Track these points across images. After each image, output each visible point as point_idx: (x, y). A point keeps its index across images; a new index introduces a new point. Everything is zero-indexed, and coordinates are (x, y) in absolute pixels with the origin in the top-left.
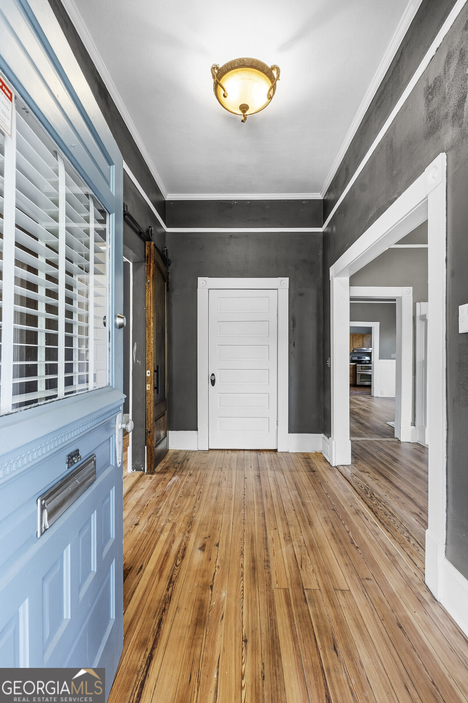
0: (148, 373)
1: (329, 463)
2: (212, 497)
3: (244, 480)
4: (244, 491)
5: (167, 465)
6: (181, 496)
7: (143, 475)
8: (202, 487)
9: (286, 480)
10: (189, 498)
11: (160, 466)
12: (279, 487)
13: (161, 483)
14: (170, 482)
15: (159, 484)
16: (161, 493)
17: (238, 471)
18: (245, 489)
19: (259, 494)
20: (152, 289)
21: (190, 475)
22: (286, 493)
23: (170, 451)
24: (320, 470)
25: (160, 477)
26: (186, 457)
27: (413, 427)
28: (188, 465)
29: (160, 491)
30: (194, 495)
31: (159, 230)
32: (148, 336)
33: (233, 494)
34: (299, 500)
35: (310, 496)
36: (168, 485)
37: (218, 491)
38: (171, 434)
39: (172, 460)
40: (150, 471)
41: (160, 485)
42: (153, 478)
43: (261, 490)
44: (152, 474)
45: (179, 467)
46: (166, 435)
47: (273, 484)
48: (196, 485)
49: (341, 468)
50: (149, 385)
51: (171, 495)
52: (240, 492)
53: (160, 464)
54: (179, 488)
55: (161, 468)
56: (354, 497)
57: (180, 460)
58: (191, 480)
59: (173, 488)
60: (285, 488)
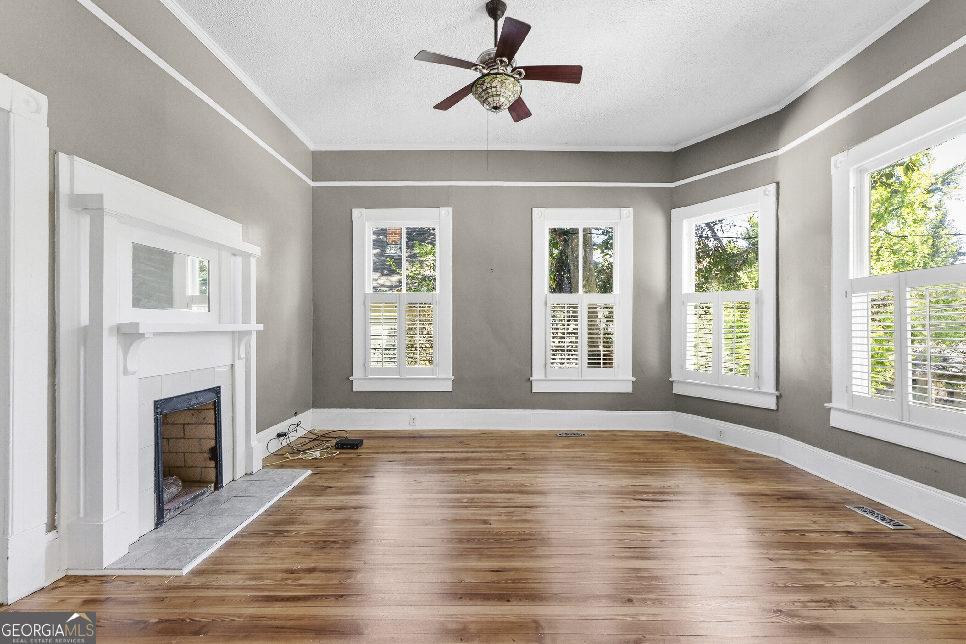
27: (50, 535)
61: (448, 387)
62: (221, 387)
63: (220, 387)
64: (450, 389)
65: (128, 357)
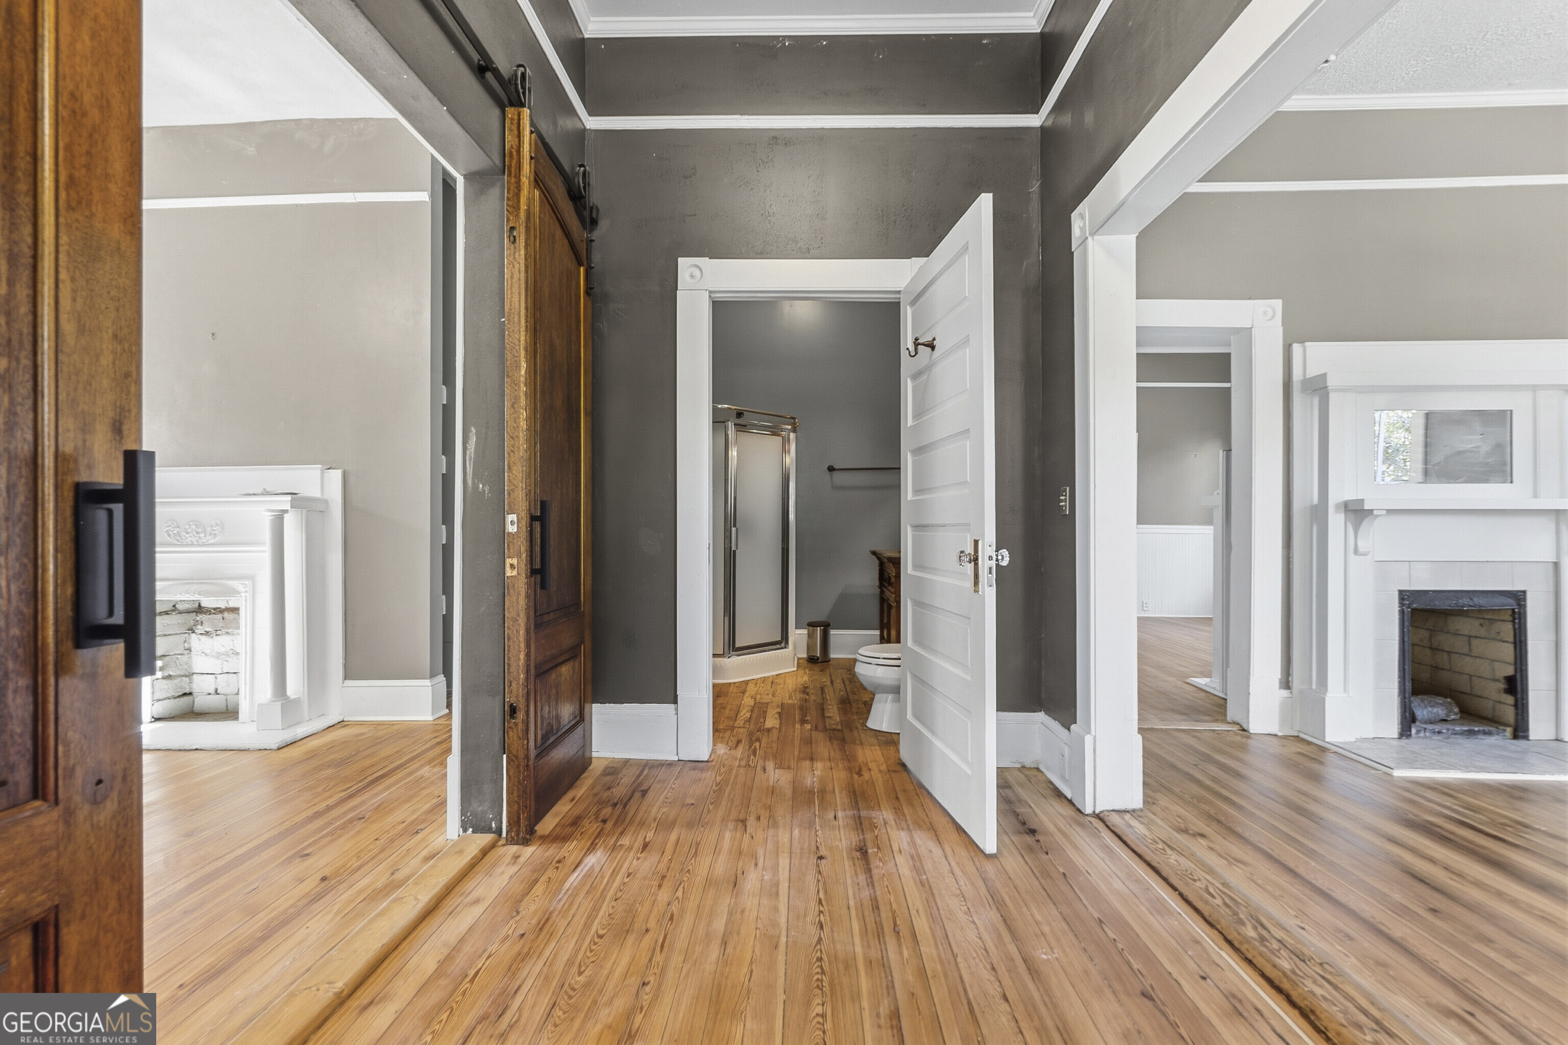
0: (513, 524)
1: (1070, 802)
2: (708, 936)
3: (818, 866)
4: (821, 912)
5: (577, 811)
6: (601, 932)
7: (493, 846)
8: (679, 893)
9: (953, 864)
10: (631, 939)
11: (556, 815)
12: (933, 894)
13: (544, 879)
14: (575, 875)
15: (536, 881)
16: (534, 922)
17: (796, 832)
18: (820, 902)
19: (871, 926)
20: (523, 256)
21: (645, 846)
22: (961, 916)
23: (594, 764)
24: (1051, 827)
25: (547, 854)
26: (640, 784)
27: (1285, 693)
28: (643, 808)
29: (535, 912)
30: (647, 930)
31: (567, 123)
32: (513, 406)
33: (783, 921)
34: (1012, 949)
35: (1046, 929)
36: (567, 885)
37: (730, 914)
38: (599, 712)
39: (596, 794)
40: (518, 835)
41: (539, 889)
42: (522, 860)
43: (876, 907)
44: (526, 842)
45: (615, 817)
46: (581, 718)
47: (912, 881)
48: (660, 886)
49: (1115, 819)
50: (515, 561)
51: (570, 930)
52: (805, 915)
53: (556, 809)
54: (602, 897)
55: (557, 820)
56: (1200, 939)
57: (619, 792)
58: (648, 864)
59: (579, 899)
60: (957, 896)
62: (1528, 593)
63: (1524, 592)
65: (1359, 538)
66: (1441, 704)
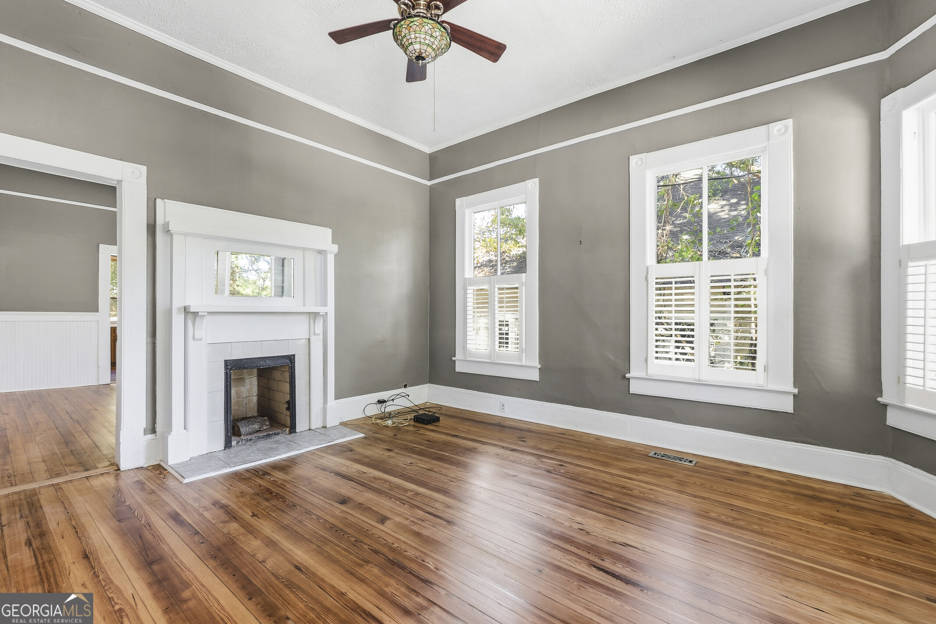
27: (150, 436)
61: (535, 376)
62: (296, 356)
63: (294, 355)
64: (537, 379)
65: (195, 328)
66: (259, 422)
